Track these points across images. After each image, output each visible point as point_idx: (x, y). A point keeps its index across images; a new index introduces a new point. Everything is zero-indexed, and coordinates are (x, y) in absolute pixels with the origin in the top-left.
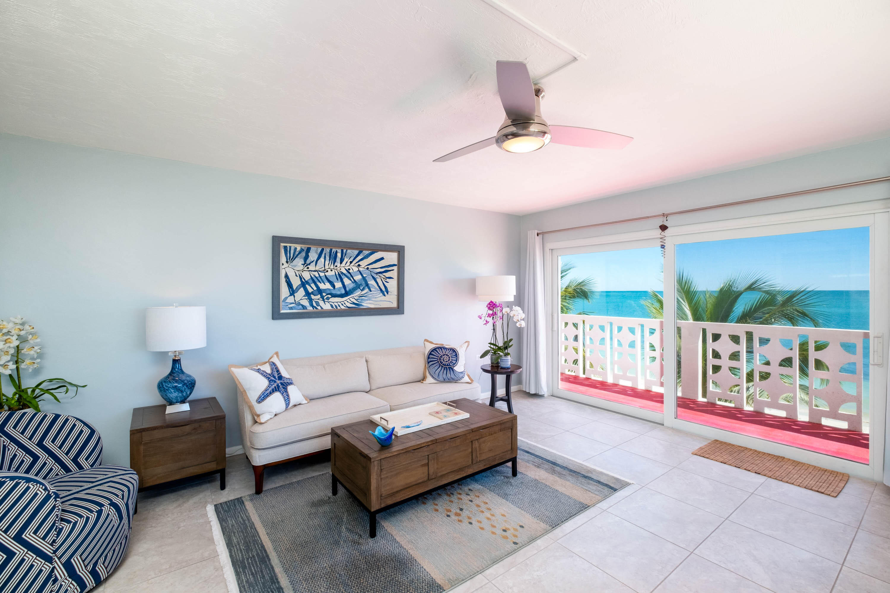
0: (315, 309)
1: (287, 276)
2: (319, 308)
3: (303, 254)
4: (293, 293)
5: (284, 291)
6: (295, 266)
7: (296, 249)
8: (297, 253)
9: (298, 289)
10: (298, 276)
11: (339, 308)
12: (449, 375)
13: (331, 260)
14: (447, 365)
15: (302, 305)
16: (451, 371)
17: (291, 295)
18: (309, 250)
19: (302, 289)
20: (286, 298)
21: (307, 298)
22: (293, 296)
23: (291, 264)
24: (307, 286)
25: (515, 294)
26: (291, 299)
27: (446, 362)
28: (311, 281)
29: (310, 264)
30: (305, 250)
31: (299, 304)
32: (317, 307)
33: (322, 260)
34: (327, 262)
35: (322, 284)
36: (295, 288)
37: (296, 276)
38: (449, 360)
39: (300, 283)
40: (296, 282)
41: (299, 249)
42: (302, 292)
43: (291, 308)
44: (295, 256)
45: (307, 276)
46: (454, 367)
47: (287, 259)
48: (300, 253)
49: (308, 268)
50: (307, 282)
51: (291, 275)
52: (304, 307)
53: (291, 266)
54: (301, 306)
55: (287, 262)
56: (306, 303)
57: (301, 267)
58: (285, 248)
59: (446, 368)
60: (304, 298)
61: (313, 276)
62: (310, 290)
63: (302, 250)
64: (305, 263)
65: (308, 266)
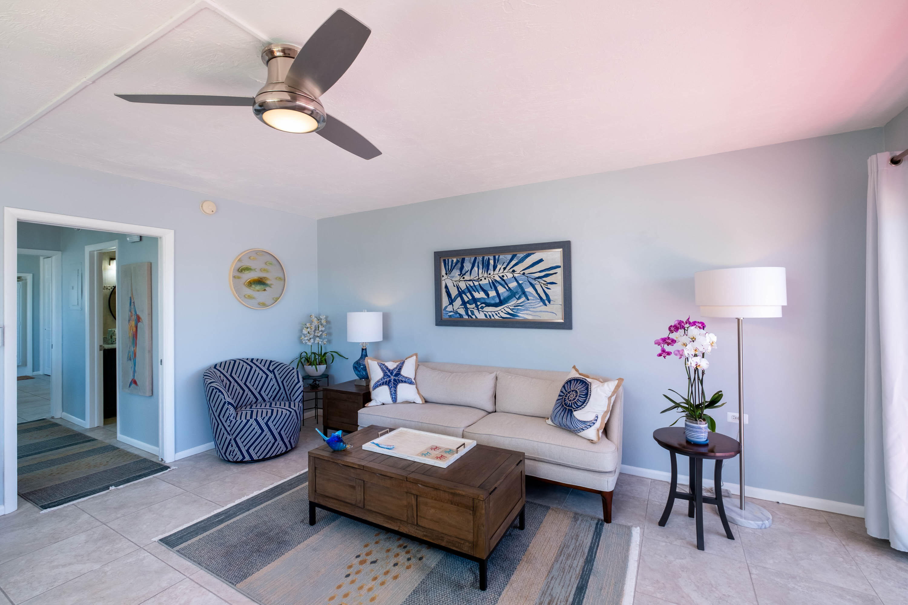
0: (470, 318)
1: (446, 287)
2: (474, 317)
3: (459, 265)
4: (452, 301)
5: (445, 300)
6: (453, 277)
7: (453, 261)
8: (454, 265)
9: (456, 298)
10: (455, 285)
11: (492, 318)
12: (565, 420)
13: (484, 268)
14: (569, 406)
15: (460, 314)
16: (569, 416)
17: (450, 304)
18: (463, 260)
19: (459, 298)
20: (446, 307)
21: (463, 307)
22: (451, 305)
23: (450, 275)
24: (464, 295)
25: (785, 304)
26: (450, 308)
27: (570, 401)
28: (466, 291)
29: (465, 274)
30: (460, 261)
31: (457, 313)
32: (472, 316)
33: (476, 269)
34: (480, 271)
35: (477, 293)
36: (453, 297)
37: (454, 286)
38: (574, 399)
39: (457, 292)
40: (454, 292)
41: (455, 260)
42: (459, 301)
43: (450, 316)
44: (453, 267)
45: (463, 286)
46: (575, 411)
47: (446, 271)
48: (456, 264)
49: (464, 278)
50: (463, 292)
51: (450, 285)
52: (461, 316)
53: (450, 277)
54: (458, 315)
55: (446, 274)
56: (462, 311)
57: (458, 278)
58: (445, 261)
59: (565, 409)
60: (461, 307)
61: (468, 286)
62: (466, 299)
63: (458, 262)
64: (461, 274)
65: (464, 276)
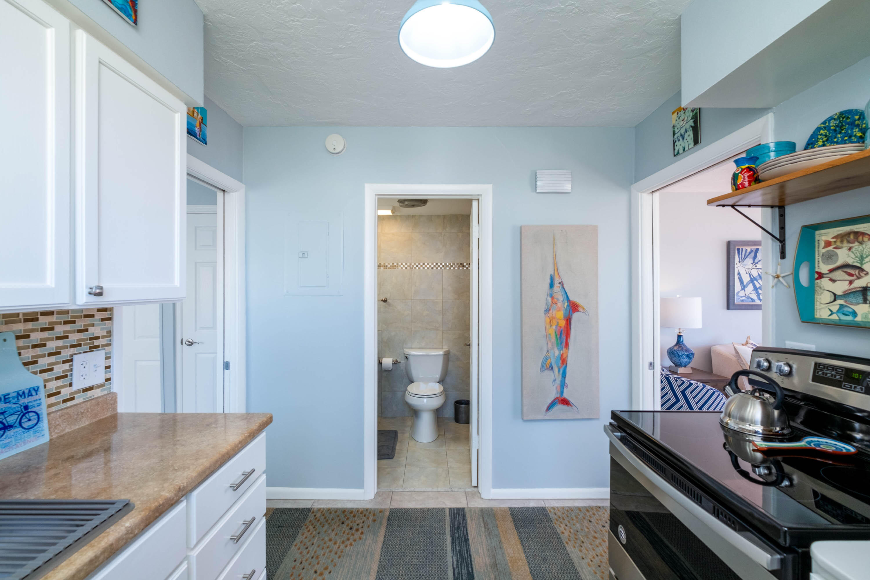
1: (739, 274)
3: (753, 254)
4: (744, 288)
5: (738, 286)
6: (745, 265)
7: (747, 250)
8: (747, 254)
9: (748, 284)
17: (742, 290)
18: (757, 250)
19: (751, 285)
20: (738, 292)
21: (755, 292)
23: (743, 263)
24: (756, 282)
26: (742, 293)
28: (758, 278)
29: (757, 263)
30: (754, 251)
31: (749, 297)
36: (745, 283)
37: (747, 273)
39: (749, 279)
40: (746, 279)
41: (749, 250)
42: (750, 287)
43: (742, 301)
44: (746, 256)
45: (755, 273)
47: (739, 259)
48: (750, 253)
49: (756, 266)
50: (755, 279)
51: (743, 273)
52: (753, 300)
53: (743, 265)
54: (750, 299)
55: (739, 262)
56: (754, 296)
57: (751, 266)
58: (738, 249)
60: (753, 292)
61: (760, 273)
62: (758, 285)
63: (752, 251)
64: (754, 262)
65: (756, 265)
